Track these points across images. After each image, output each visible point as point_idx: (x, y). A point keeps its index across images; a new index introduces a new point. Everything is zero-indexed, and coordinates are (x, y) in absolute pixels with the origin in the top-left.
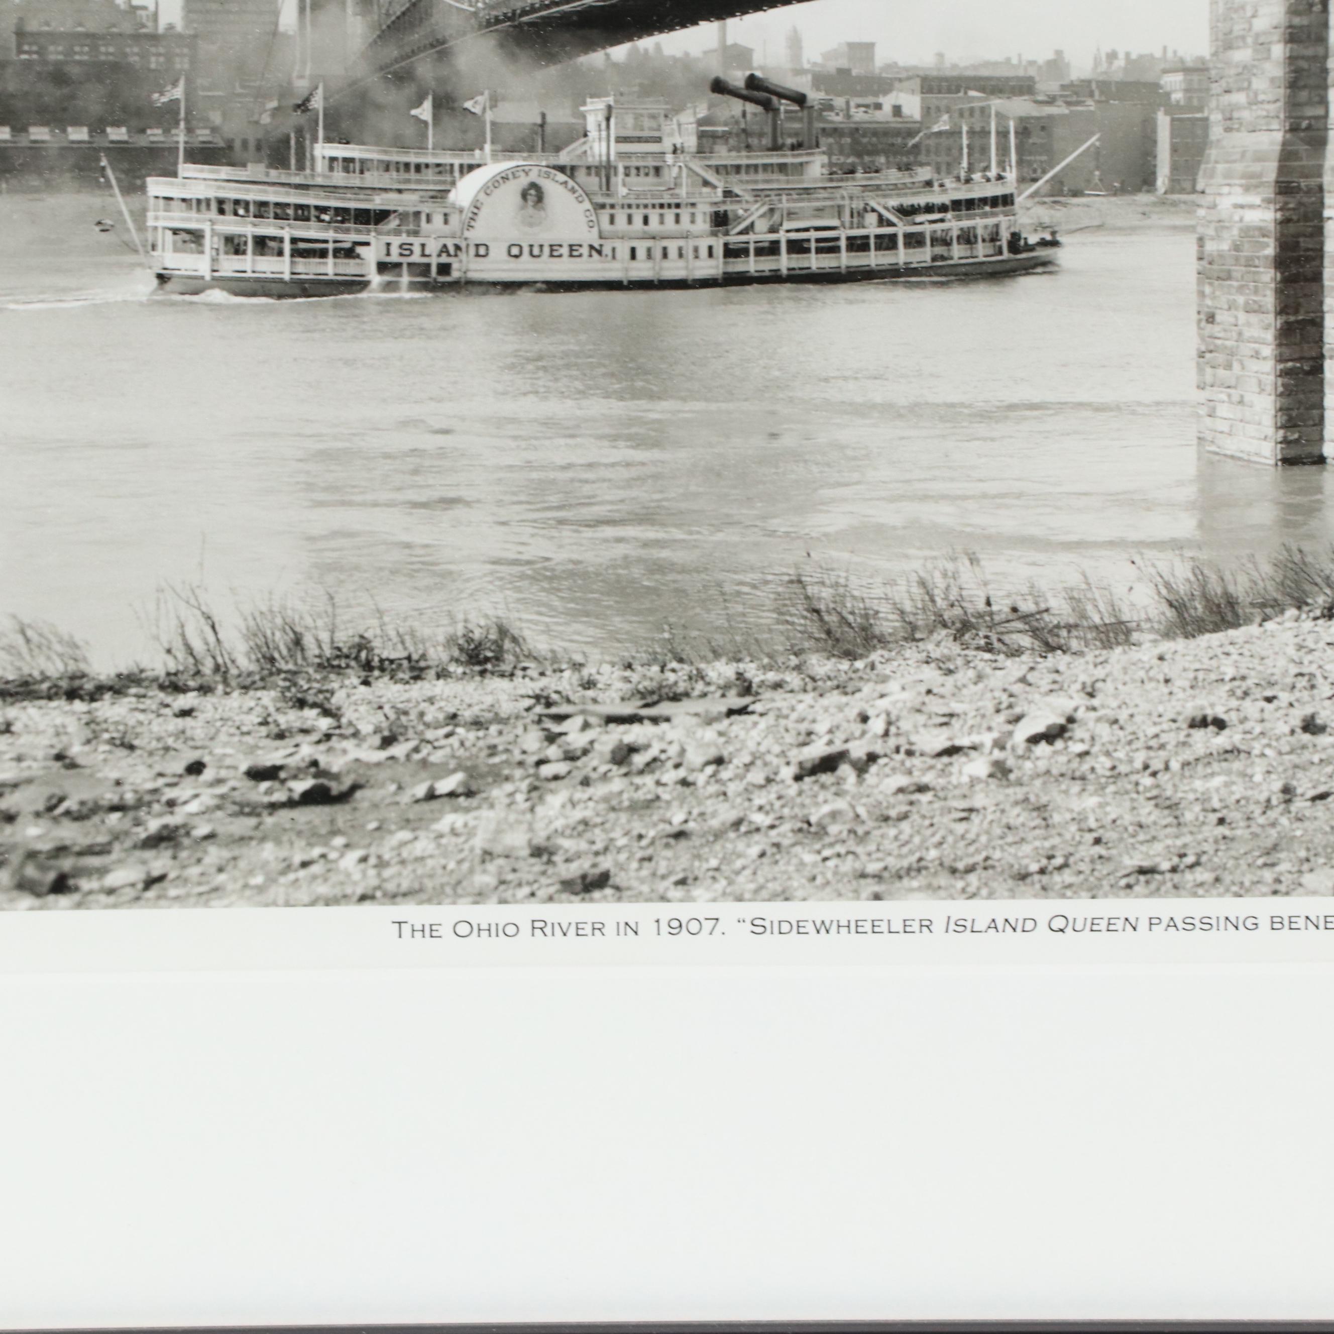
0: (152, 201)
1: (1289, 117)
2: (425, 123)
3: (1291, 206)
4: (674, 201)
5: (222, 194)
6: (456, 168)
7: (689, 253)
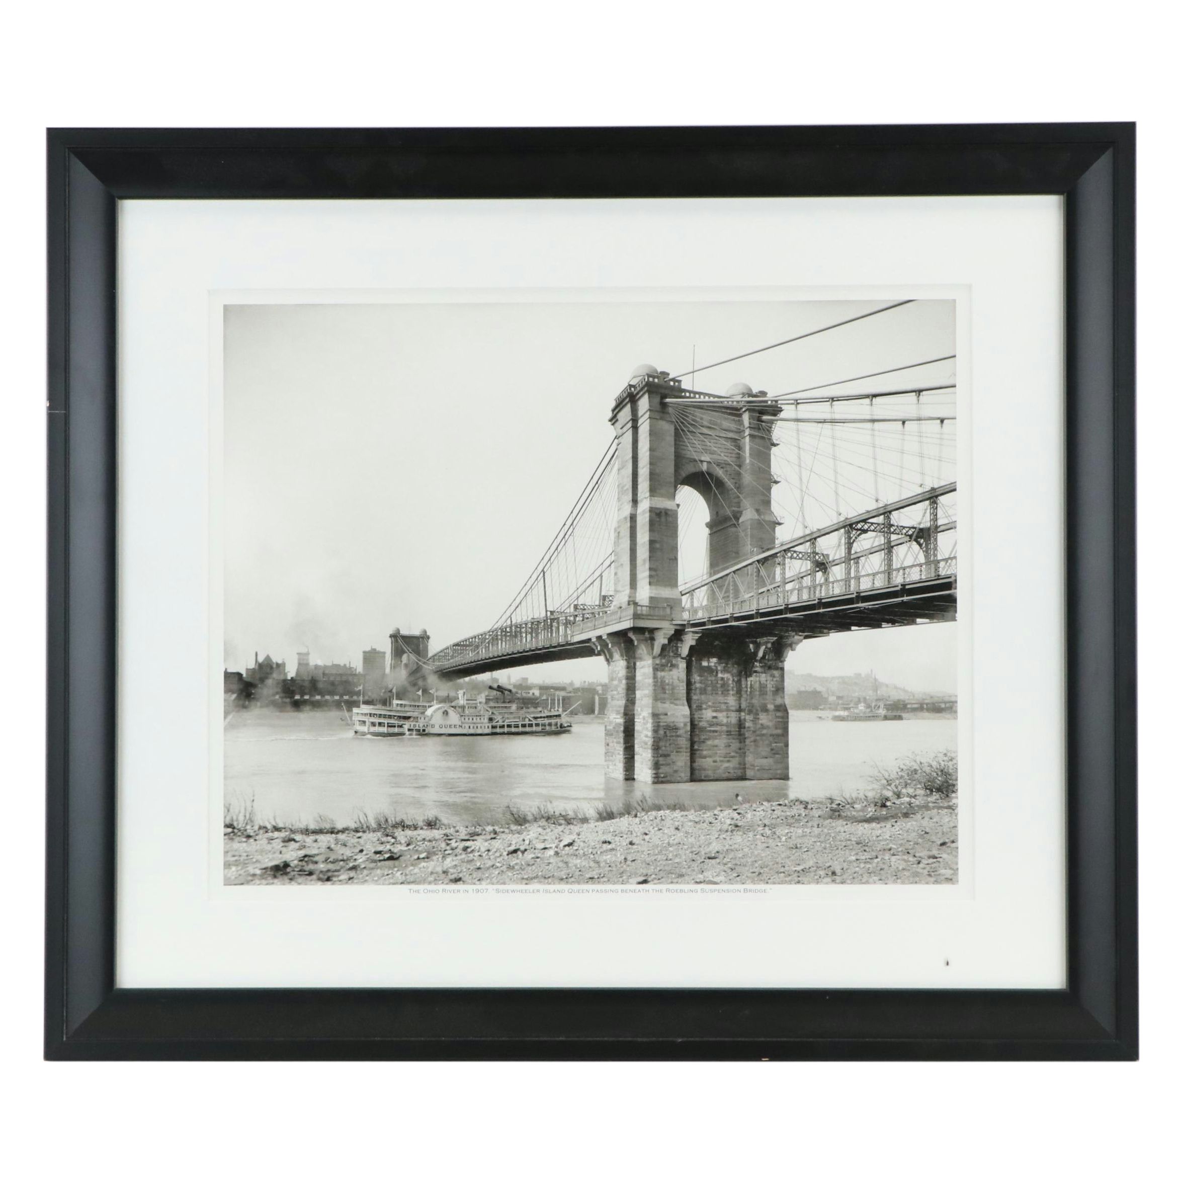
0: (354, 714)
1: (627, 697)
2: (419, 696)
3: (627, 718)
4: (479, 715)
5: (371, 712)
6: (427, 706)
7: (483, 727)
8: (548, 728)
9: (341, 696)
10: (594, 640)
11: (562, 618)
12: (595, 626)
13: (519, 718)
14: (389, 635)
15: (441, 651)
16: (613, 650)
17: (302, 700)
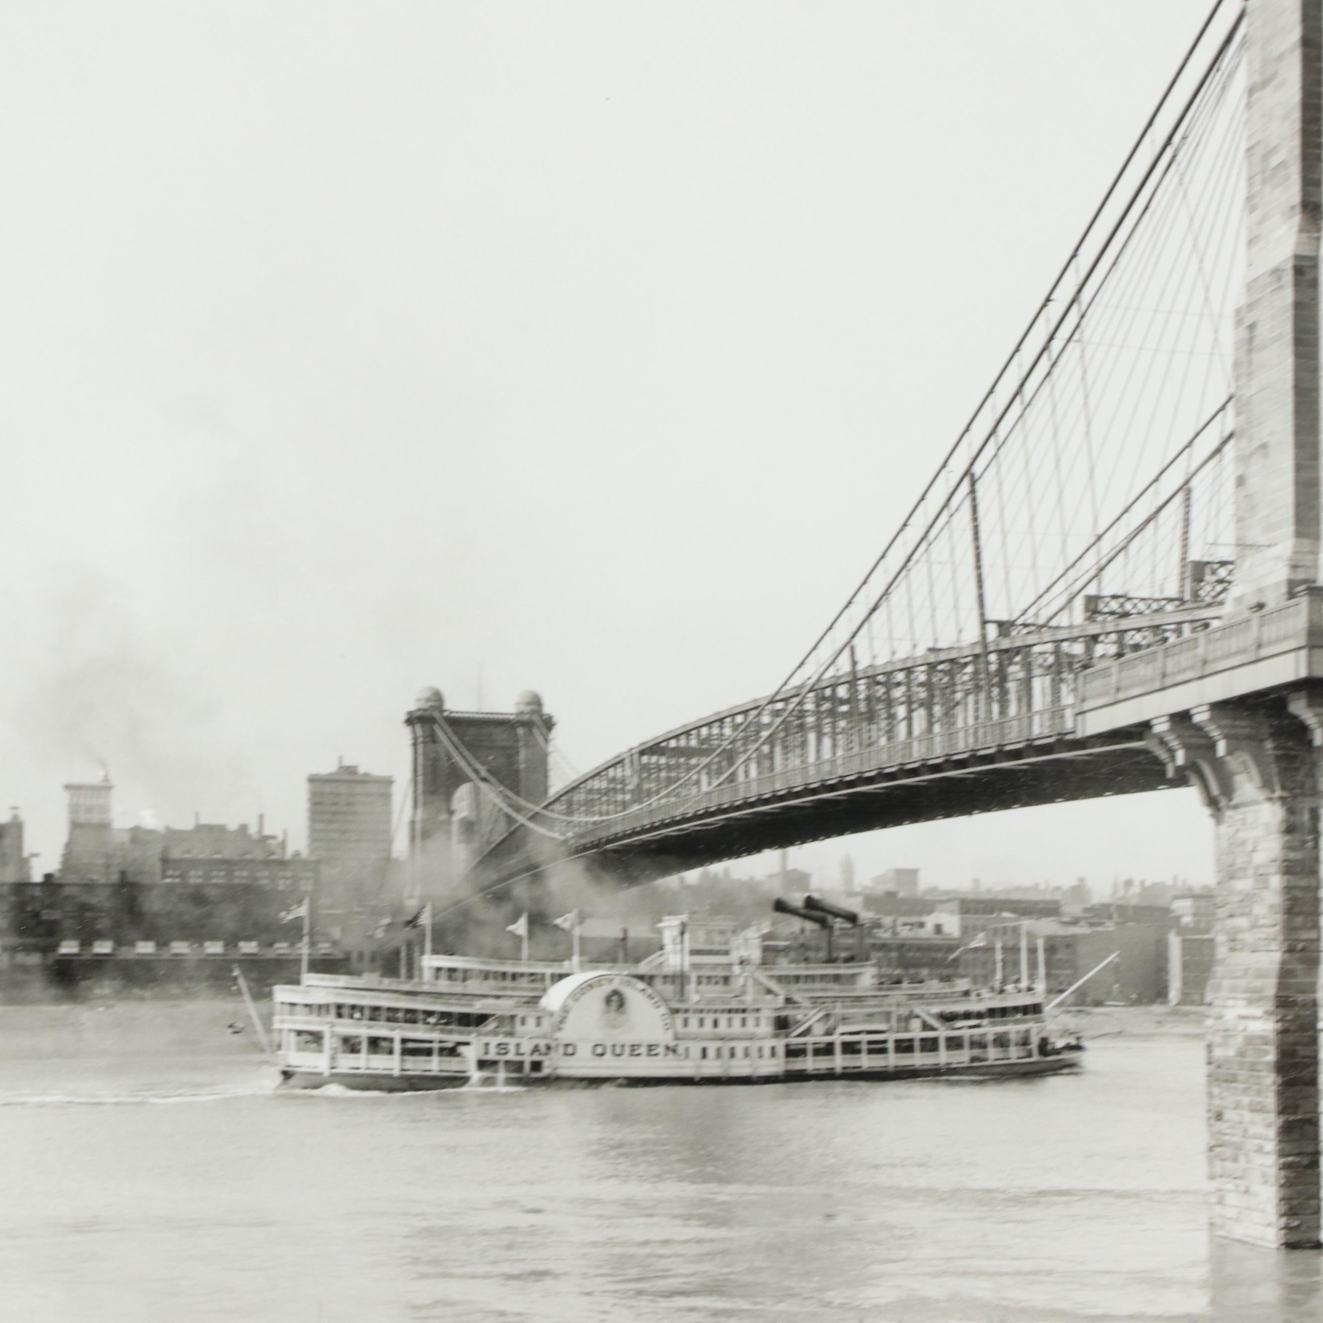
0: (278, 1008)
1: (1286, 940)
2: (519, 938)
3: (1289, 1018)
4: (742, 1007)
5: (340, 1000)
6: (548, 978)
7: (754, 1053)
8: (993, 1054)
9: (232, 941)
10: (1161, 727)
11: (1043, 650)
12: (1164, 675)
13: (887, 1016)
14: (404, 717)
15: (597, 775)
16: (1233, 763)
17: (86, 957)
